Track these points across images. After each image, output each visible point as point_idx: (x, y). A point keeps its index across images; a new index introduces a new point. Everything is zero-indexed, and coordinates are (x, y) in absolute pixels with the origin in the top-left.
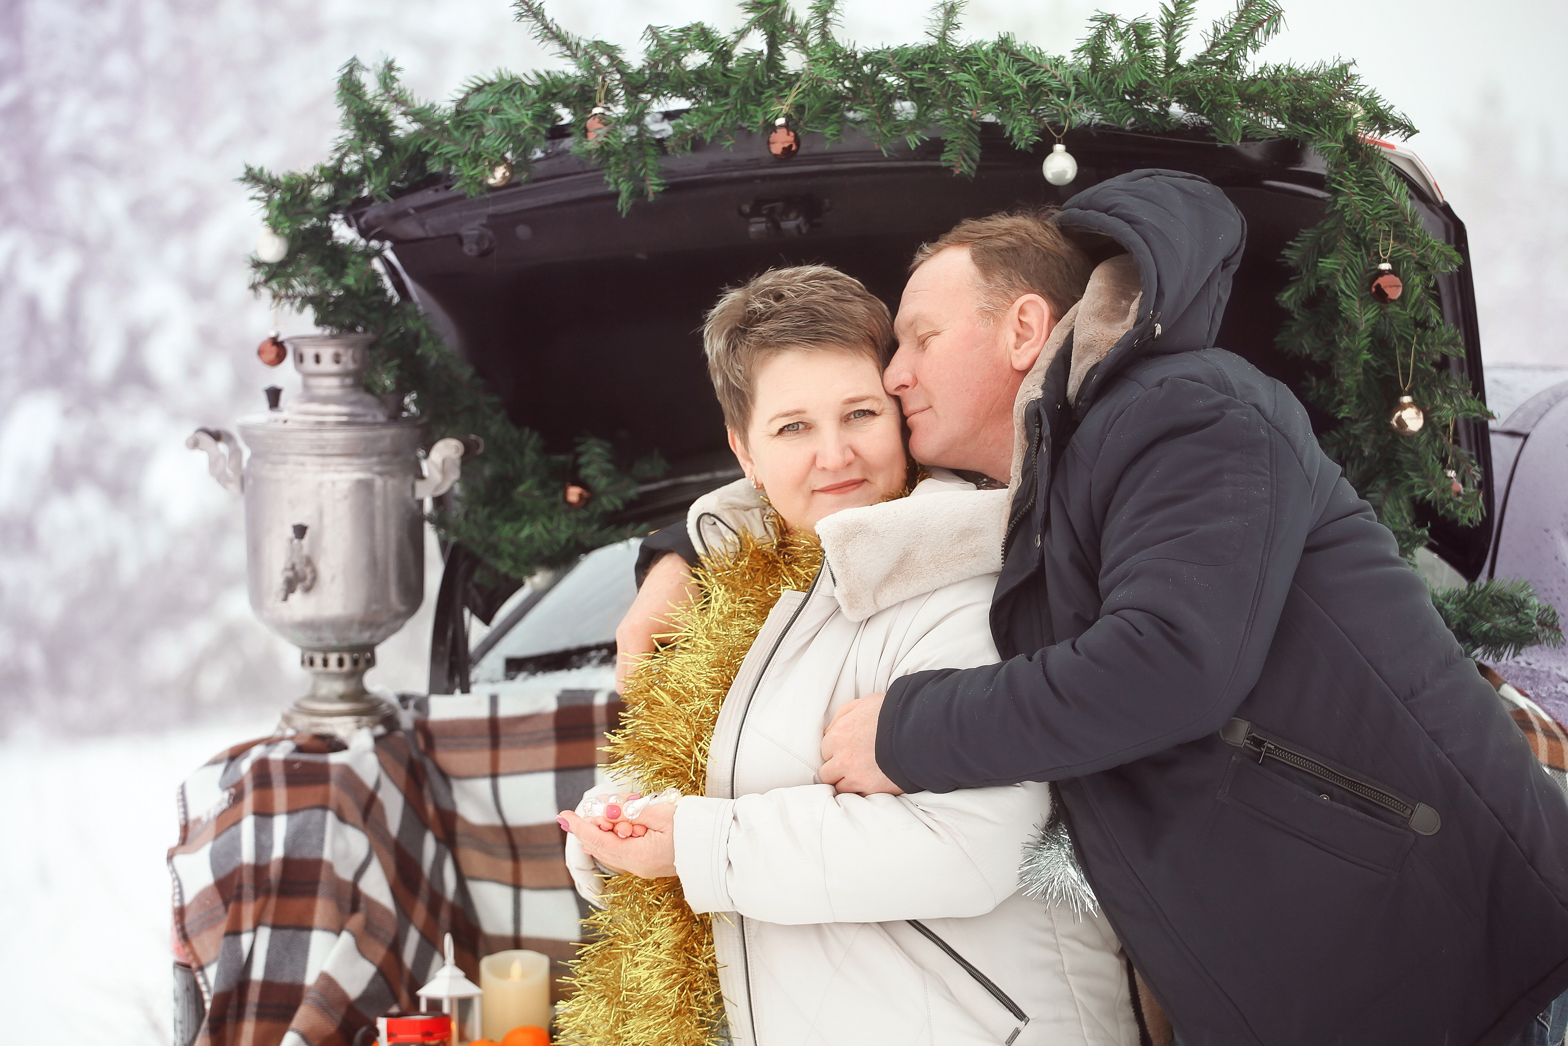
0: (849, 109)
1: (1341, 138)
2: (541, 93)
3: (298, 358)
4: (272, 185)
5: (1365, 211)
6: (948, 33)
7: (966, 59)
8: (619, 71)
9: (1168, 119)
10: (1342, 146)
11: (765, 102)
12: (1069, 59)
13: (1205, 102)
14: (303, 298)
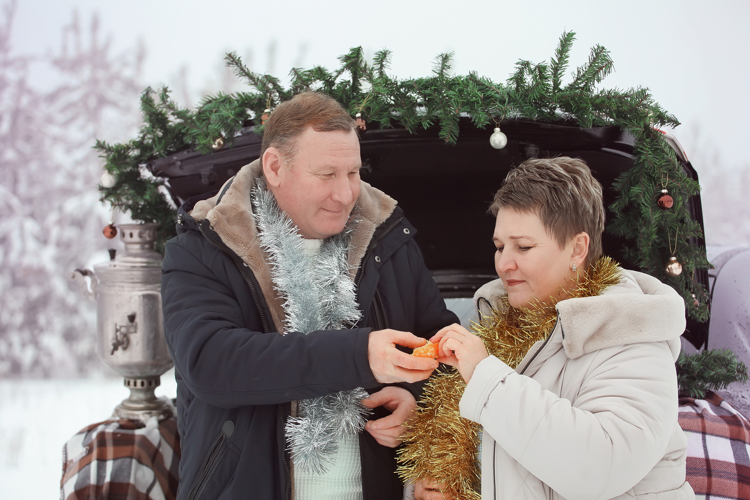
0: (393, 111)
1: (643, 126)
2: (240, 103)
3: (122, 235)
4: (109, 150)
5: (655, 163)
6: (444, 71)
7: (453, 84)
8: (278, 91)
9: (555, 115)
10: (643, 130)
11: (351, 106)
12: (505, 85)
13: (574, 106)
14: (126, 205)
